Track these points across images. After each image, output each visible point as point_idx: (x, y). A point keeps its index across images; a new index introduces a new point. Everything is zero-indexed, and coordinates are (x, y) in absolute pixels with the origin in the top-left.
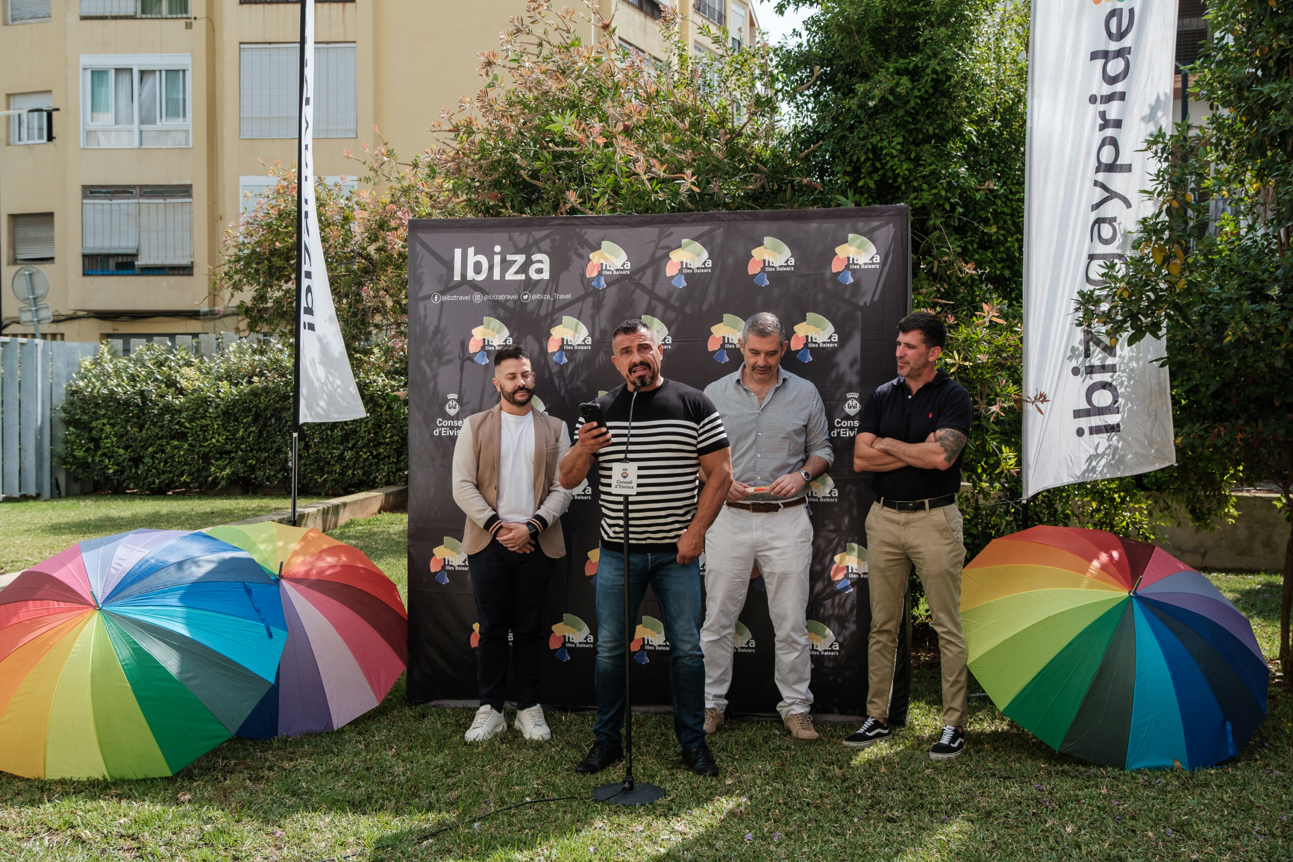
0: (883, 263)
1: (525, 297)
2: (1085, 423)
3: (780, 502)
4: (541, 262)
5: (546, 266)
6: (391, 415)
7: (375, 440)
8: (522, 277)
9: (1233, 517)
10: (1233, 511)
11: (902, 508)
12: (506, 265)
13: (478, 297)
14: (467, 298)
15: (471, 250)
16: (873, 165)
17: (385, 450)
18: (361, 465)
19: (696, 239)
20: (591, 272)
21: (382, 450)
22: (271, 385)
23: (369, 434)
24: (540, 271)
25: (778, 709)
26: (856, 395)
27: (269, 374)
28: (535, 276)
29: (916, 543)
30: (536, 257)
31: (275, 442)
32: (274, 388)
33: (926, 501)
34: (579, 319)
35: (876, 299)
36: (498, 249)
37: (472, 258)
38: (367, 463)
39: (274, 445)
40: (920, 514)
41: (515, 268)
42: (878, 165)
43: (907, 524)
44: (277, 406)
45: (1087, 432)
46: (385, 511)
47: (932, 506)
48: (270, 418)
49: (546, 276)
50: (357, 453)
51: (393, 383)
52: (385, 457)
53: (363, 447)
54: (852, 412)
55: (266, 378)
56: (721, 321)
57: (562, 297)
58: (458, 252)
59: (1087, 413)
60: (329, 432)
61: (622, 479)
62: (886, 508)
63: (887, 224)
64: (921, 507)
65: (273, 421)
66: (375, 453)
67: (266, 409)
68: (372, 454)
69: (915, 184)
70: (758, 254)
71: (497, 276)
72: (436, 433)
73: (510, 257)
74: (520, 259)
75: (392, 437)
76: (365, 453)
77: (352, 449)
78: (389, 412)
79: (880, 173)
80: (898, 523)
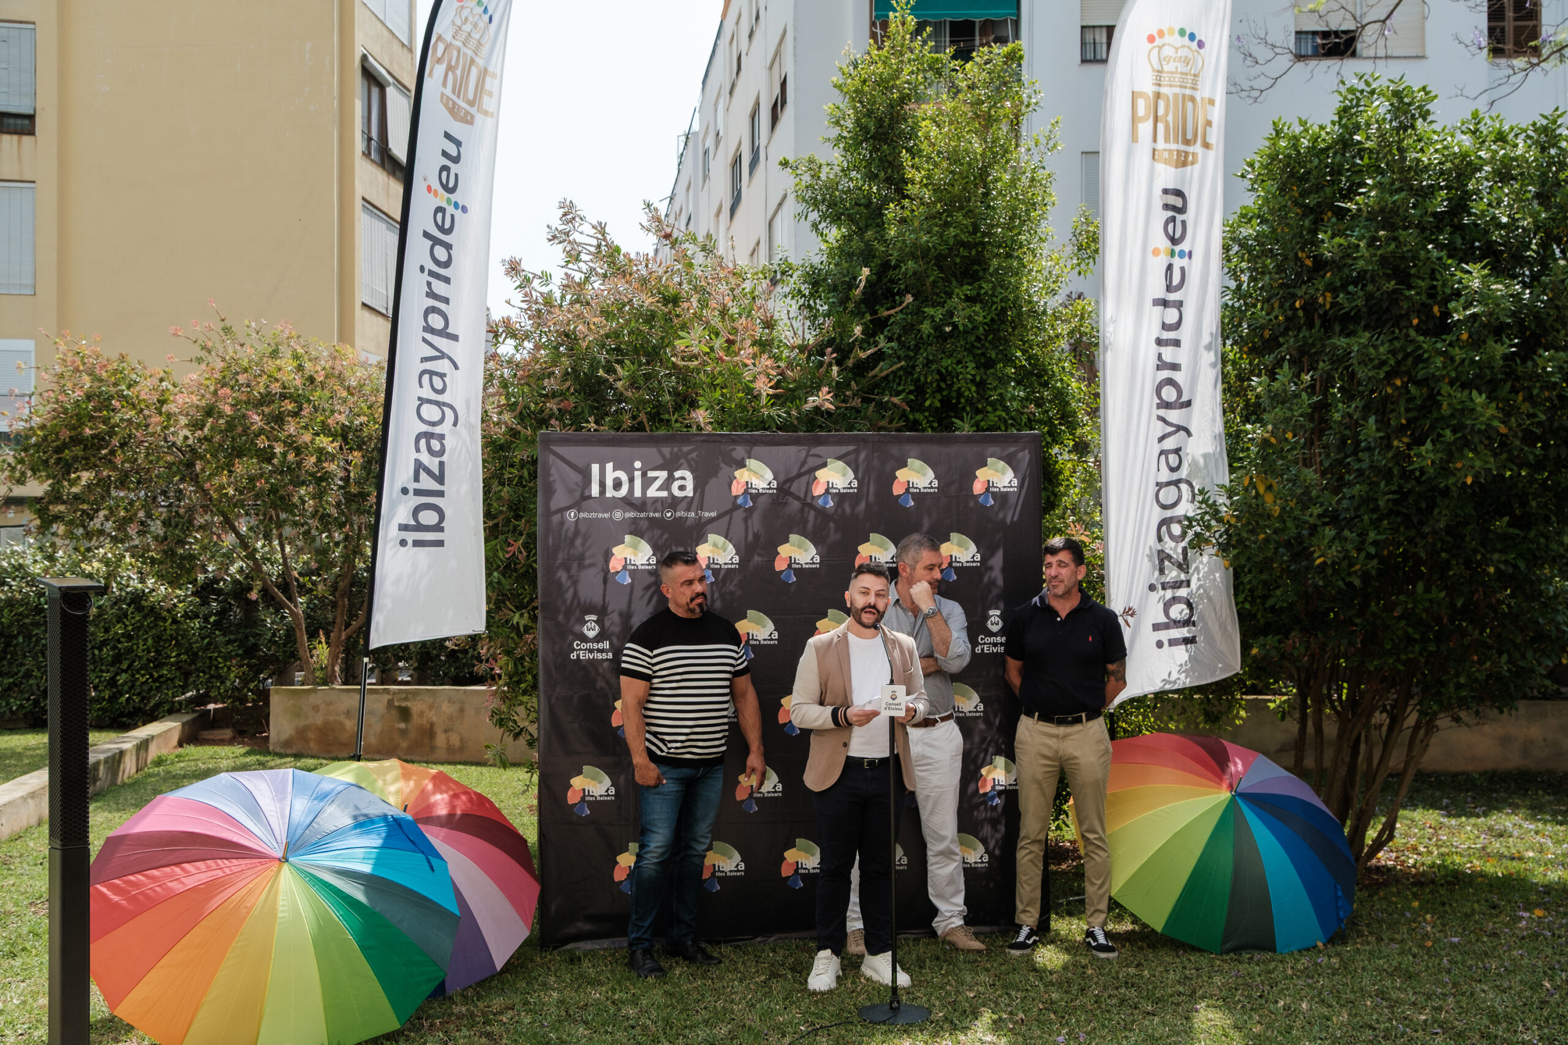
0: (1021, 486)
1: (669, 515)
2: (1165, 635)
3: (937, 717)
4: (683, 478)
5: (690, 484)
6: (177, 630)
7: (156, 659)
8: (664, 494)
9: (1241, 718)
10: (1243, 713)
11: (1061, 722)
12: (647, 483)
13: (618, 515)
14: (606, 515)
15: (609, 466)
16: (938, 385)
17: (170, 671)
18: (138, 691)
19: (839, 458)
20: (737, 489)
21: (165, 672)
22: (18, 596)
23: (149, 652)
24: (682, 488)
25: (934, 925)
26: (998, 612)
27: (13, 583)
28: (677, 493)
29: (1076, 754)
30: (677, 474)
31: (22, 665)
32: (22, 600)
33: (1084, 715)
34: (726, 538)
35: (1015, 519)
36: (638, 464)
37: (611, 474)
38: (145, 688)
39: (23, 669)
40: (1077, 727)
41: (657, 484)
42: (943, 385)
43: (1065, 737)
44: (27, 621)
45: (1166, 644)
46: (188, 743)
47: (1088, 719)
48: (16, 637)
49: (689, 492)
50: (133, 676)
51: (178, 592)
52: (169, 679)
53: (141, 668)
54: (995, 629)
55: (11, 586)
56: (868, 540)
57: (707, 514)
58: (595, 468)
59: (1166, 626)
60: (96, 652)
61: (891, 701)
62: (1041, 723)
63: (1024, 450)
64: (1078, 720)
65: (21, 639)
66: (156, 675)
67: (10, 625)
68: (152, 676)
69: (980, 406)
70: (902, 475)
71: (638, 493)
72: (573, 656)
73: (651, 474)
74: (663, 475)
75: (178, 655)
76: (143, 676)
77: (126, 671)
78: (174, 627)
79: (945, 393)
80: (1057, 736)
